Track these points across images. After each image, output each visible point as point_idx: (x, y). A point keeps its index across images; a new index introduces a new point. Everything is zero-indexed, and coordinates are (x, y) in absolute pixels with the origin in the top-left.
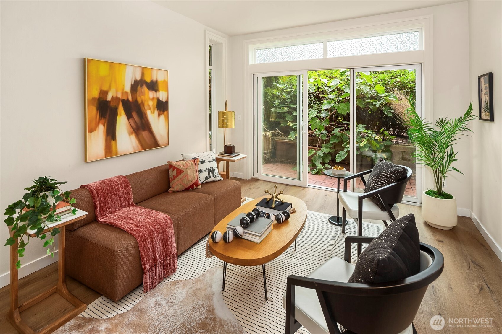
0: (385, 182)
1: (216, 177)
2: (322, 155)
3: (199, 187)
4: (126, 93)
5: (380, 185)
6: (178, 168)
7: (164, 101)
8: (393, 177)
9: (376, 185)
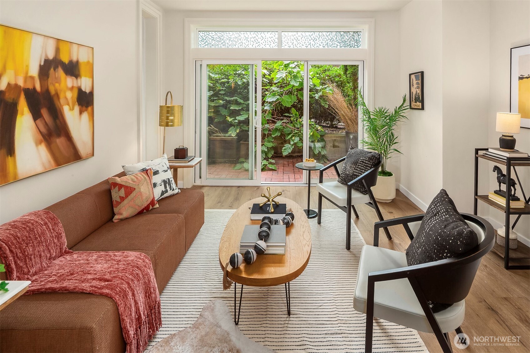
0: (364, 168)
1: (173, 190)
2: (266, 150)
3: (155, 207)
4: (32, 78)
5: (360, 171)
6: (127, 185)
7: (88, 91)
8: (371, 162)
9: (355, 172)
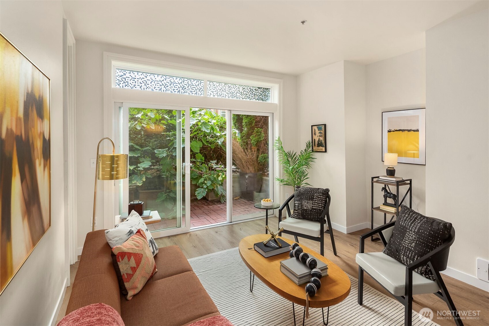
4: (20, 120)
5: (318, 205)
7: (47, 139)
8: (324, 196)
9: (314, 206)
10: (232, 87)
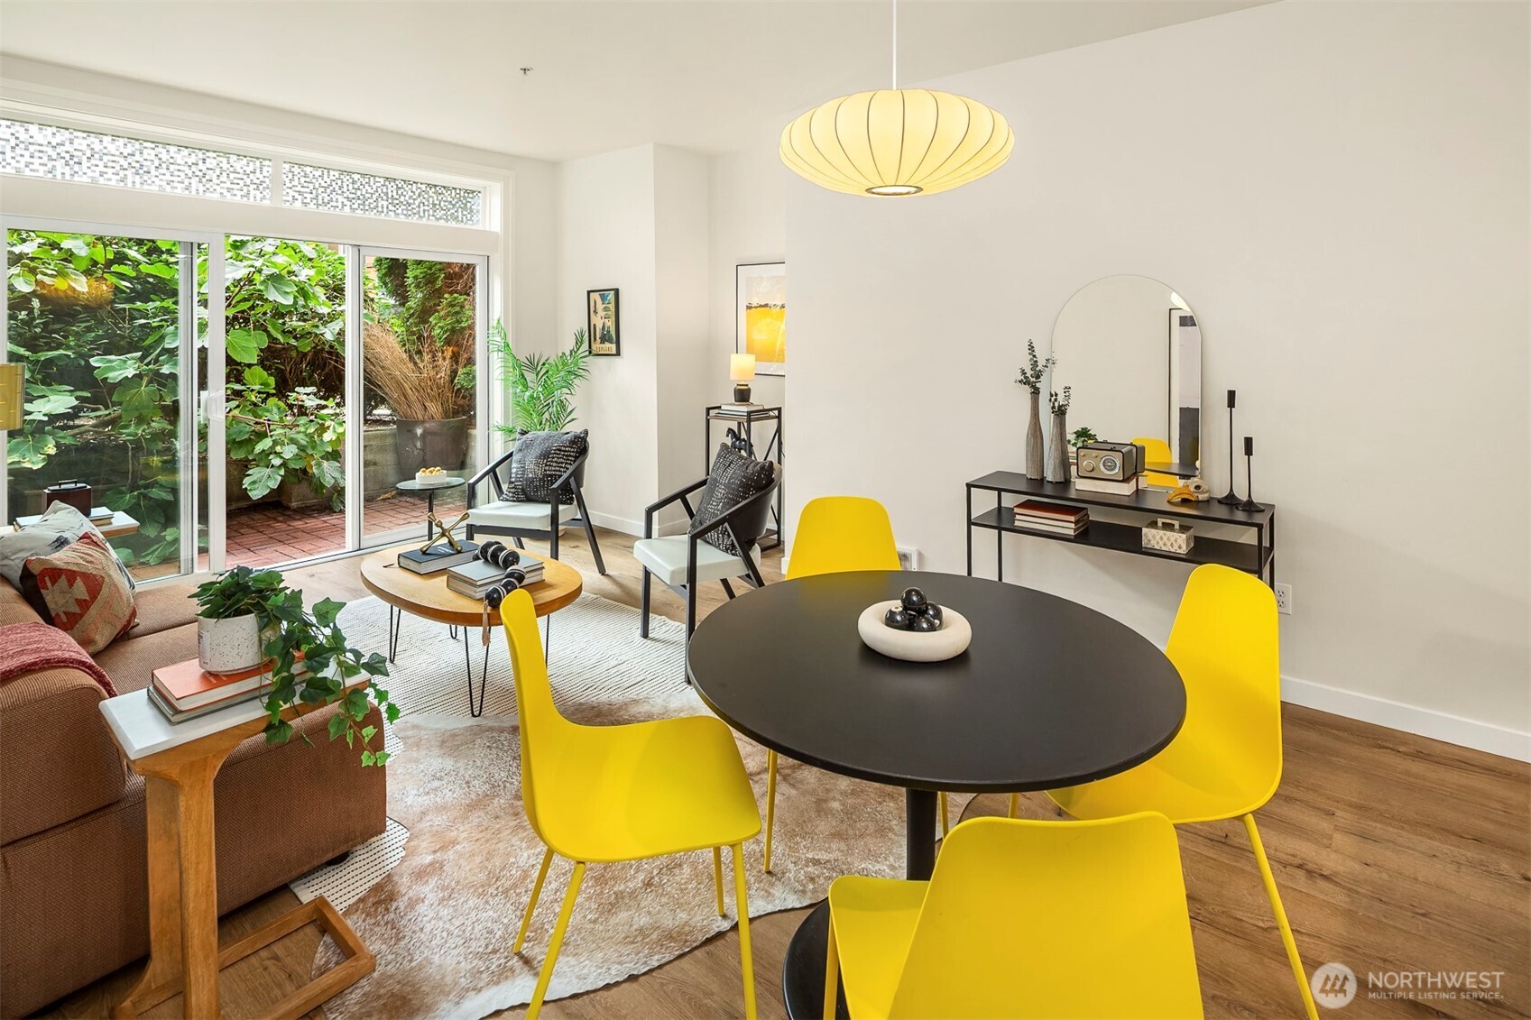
10: (364, 183)
